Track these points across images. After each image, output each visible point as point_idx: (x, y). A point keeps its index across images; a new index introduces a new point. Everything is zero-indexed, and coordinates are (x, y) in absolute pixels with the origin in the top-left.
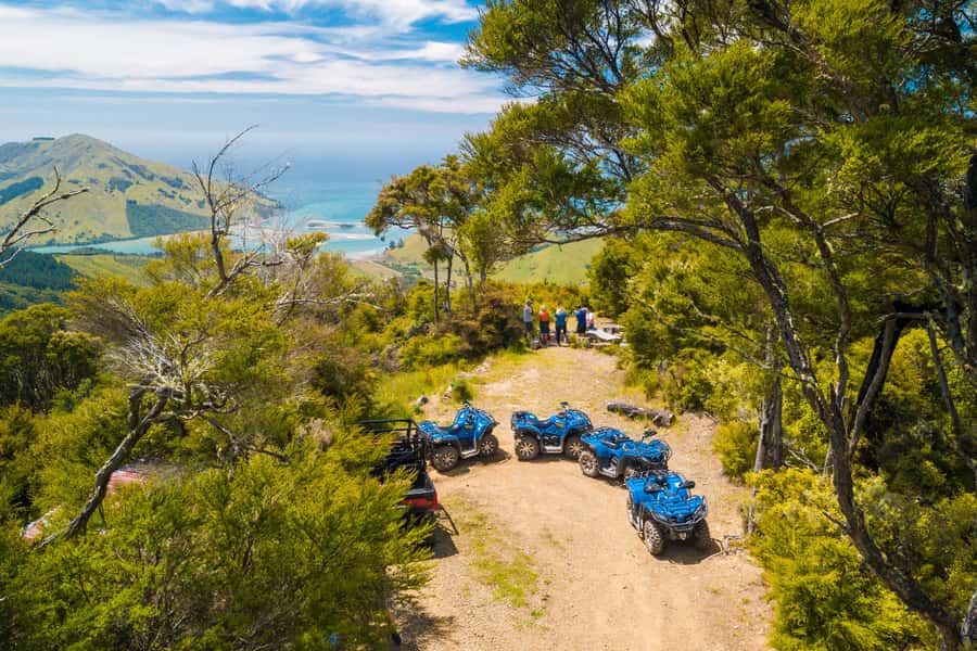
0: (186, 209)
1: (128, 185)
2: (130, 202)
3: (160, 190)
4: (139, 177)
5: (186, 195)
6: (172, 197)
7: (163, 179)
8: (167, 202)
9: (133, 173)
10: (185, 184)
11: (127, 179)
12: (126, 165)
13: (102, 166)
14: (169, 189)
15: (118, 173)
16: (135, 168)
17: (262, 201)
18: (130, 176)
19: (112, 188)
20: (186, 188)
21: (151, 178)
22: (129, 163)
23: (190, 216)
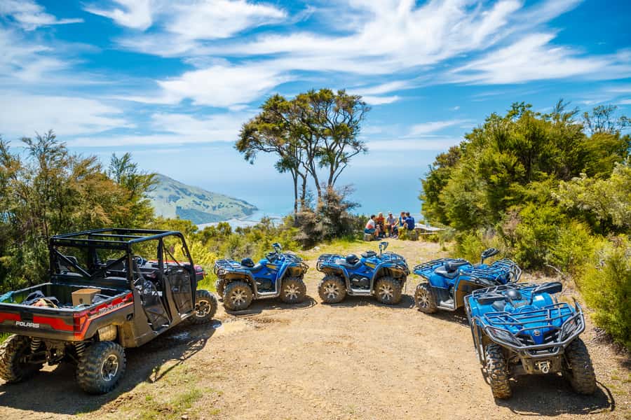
0: (206, 211)
1: (178, 198)
2: (178, 208)
3: (194, 201)
4: (183, 195)
5: (207, 203)
6: (200, 205)
7: (195, 195)
8: (197, 207)
9: (180, 192)
10: (206, 197)
11: (178, 195)
12: (177, 188)
13: (166, 189)
14: (198, 201)
15: (173, 192)
16: (181, 190)
17: (245, 206)
18: (179, 194)
19: (170, 200)
20: (207, 200)
21: (190, 195)
22: (179, 187)
23: (209, 214)
